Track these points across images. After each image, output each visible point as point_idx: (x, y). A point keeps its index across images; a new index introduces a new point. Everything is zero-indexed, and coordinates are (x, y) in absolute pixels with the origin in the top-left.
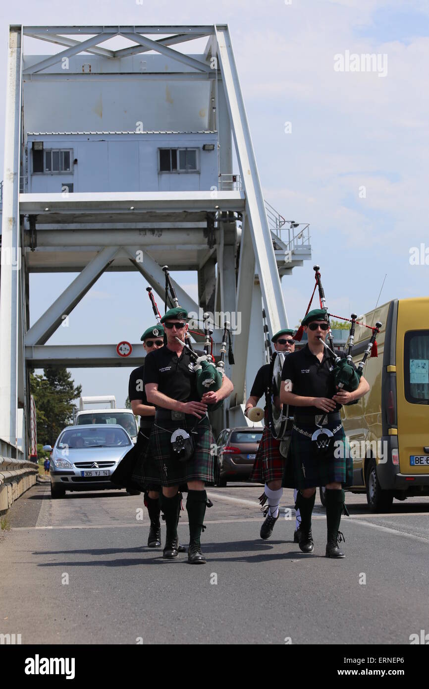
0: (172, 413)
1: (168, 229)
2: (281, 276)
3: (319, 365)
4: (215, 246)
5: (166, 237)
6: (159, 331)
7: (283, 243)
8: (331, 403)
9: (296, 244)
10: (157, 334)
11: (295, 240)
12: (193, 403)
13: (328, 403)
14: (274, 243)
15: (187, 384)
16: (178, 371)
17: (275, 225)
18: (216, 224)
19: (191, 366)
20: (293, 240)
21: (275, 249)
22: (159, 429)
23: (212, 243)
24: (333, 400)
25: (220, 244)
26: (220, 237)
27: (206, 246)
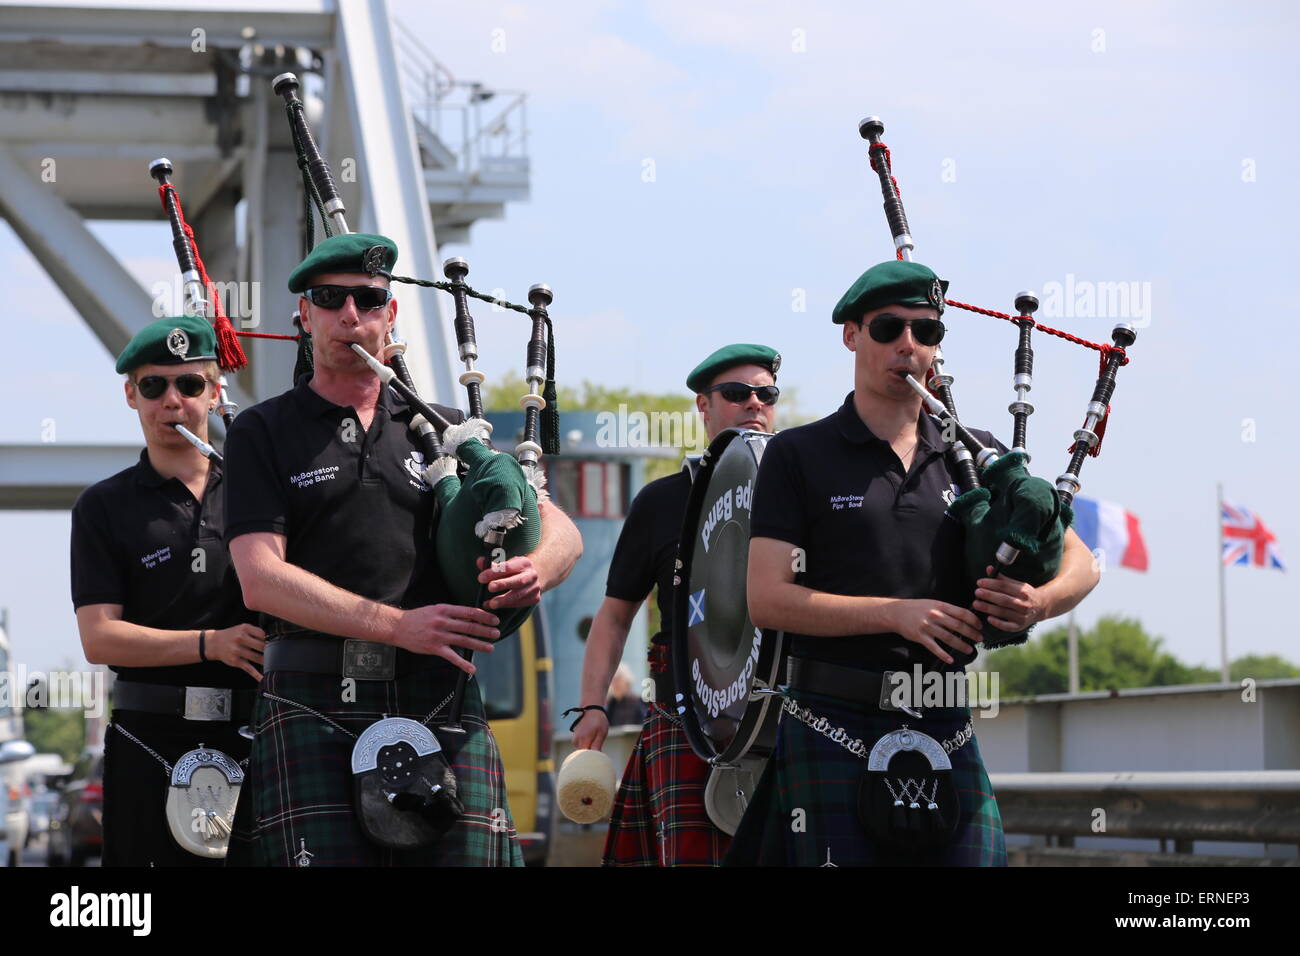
0: (348, 649)
1: (97, 96)
2: (439, 246)
3: (898, 479)
4: (240, 152)
5: (89, 119)
6: (190, 335)
7: (444, 149)
8: (962, 621)
9: (484, 151)
10: (182, 350)
11: (483, 139)
12: (442, 613)
13: (952, 623)
14: (422, 150)
15: (403, 535)
16: (367, 483)
17: (421, 92)
18: (243, 85)
19: (414, 466)
20: (477, 140)
21: (424, 165)
22: (285, 707)
23: (230, 141)
24: (973, 611)
25: (252, 145)
26: (257, 123)
27: (210, 151)
